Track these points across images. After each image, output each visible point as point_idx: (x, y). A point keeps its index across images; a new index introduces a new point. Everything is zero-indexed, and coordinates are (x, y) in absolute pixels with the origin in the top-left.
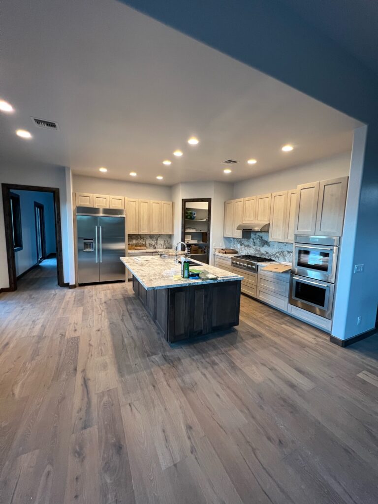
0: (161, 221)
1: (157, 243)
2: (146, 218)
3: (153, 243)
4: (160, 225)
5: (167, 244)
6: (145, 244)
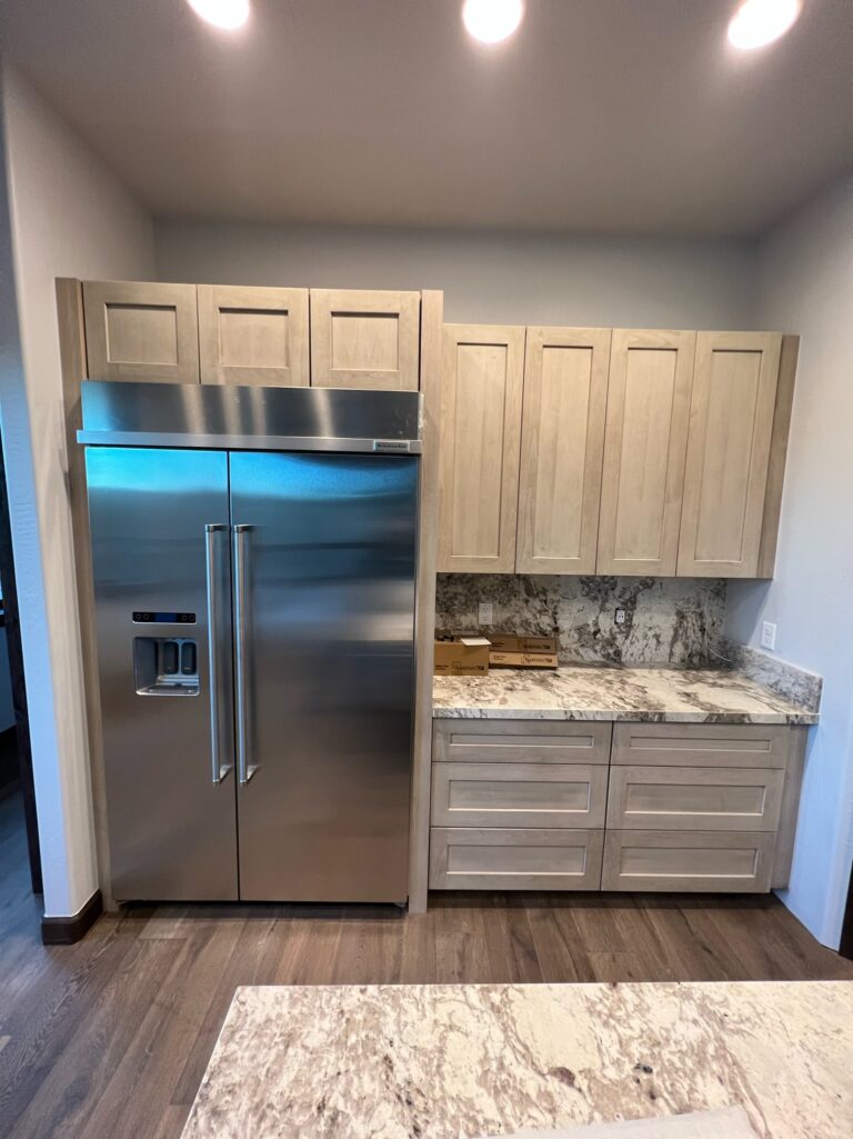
0: (679, 485)
1: (629, 625)
2: (572, 459)
3: (606, 624)
4: (674, 506)
5: (694, 635)
6: (556, 630)
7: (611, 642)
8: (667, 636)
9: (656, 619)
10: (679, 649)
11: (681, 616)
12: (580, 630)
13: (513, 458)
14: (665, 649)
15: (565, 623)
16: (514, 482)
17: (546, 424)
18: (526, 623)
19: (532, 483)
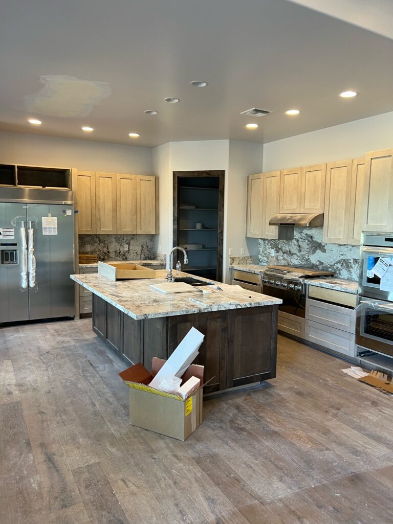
0: (136, 211)
1: (129, 249)
2: (109, 205)
4: (134, 217)
5: (146, 252)
6: (108, 252)
7: (124, 255)
8: (139, 253)
9: (136, 247)
10: (142, 256)
11: (142, 247)
12: (115, 252)
13: (94, 204)
14: (139, 256)
15: (111, 250)
16: (94, 211)
17: (102, 196)
18: (100, 250)
19: (99, 211)
